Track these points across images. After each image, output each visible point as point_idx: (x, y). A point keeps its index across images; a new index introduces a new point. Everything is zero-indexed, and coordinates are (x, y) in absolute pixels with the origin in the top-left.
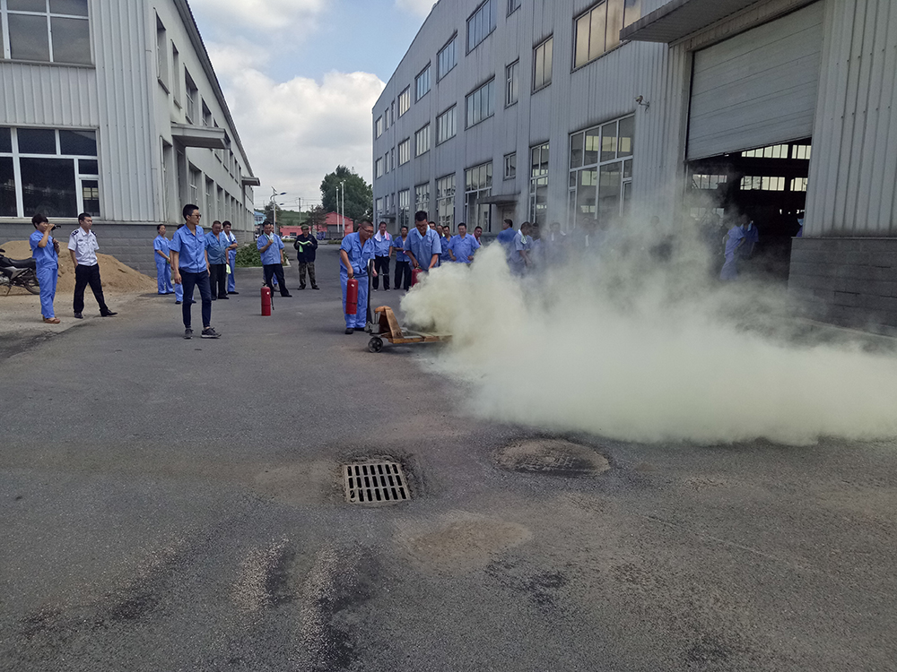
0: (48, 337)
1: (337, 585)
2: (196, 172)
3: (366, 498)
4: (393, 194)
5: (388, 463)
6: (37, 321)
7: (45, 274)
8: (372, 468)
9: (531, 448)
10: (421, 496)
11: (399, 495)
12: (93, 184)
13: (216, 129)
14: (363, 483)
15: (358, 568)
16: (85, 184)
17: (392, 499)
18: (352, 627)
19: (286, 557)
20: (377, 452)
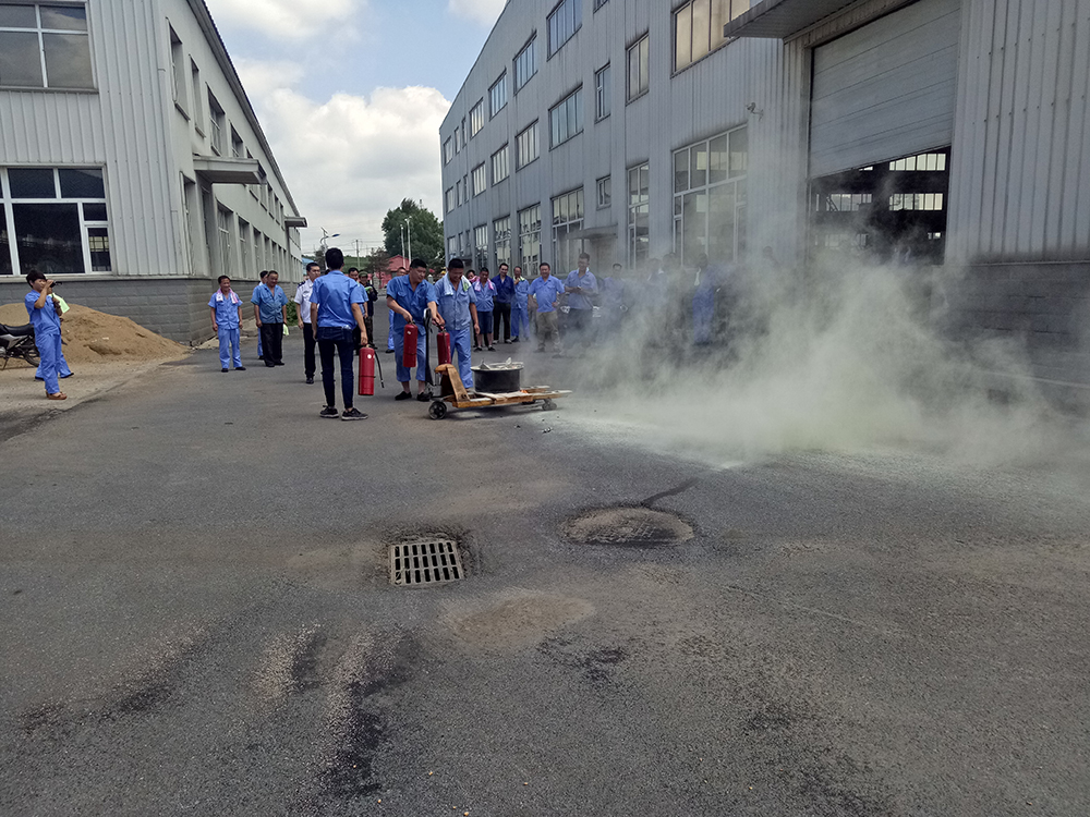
0: (52, 416)
1: (371, 669)
2: (226, 213)
3: (413, 579)
4: (468, 232)
5: (441, 541)
6: (40, 397)
7: (46, 341)
8: (423, 547)
9: (606, 519)
10: (475, 574)
11: (452, 575)
12: (102, 233)
13: (250, 161)
14: (412, 563)
15: (397, 651)
16: (93, 232)
17: (443, 579)
18: (383, 710)
19: (316, 642)
20: (430, 530)
